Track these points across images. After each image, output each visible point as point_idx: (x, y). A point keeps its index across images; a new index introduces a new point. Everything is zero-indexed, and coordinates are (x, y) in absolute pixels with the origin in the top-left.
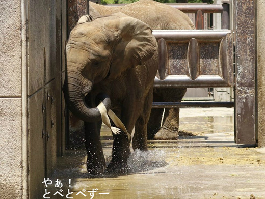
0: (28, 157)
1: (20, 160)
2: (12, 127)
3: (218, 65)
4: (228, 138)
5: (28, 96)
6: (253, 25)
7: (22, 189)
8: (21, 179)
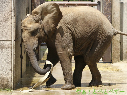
0: (14, 66)
1: (11, 67)
2: (7, 53)
5: (14, 40)
6: (110, 11)
7: (11, 80)
8: (11, 76)
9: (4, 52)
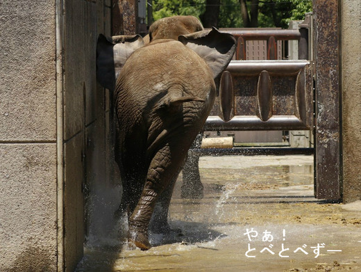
0: (64, 215)
1: (55, 219)
2: (44, 179)
3: (295, 103)
4: (306, 191)
5: (64, 141)
6: (336, 55)
7: (57, 255)
8: (55, 243)
9: (34, 175)
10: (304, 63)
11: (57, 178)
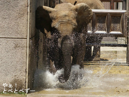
0: (29, 67)
1: (25, 69)
2: (22, 53)
3: (120, 27)
4: (123, 61)
5: (30, 38)
7: (26, 82)
8: (25, 78)
9: (18, 51)
10: (124, 11)
11: (27, 53)
